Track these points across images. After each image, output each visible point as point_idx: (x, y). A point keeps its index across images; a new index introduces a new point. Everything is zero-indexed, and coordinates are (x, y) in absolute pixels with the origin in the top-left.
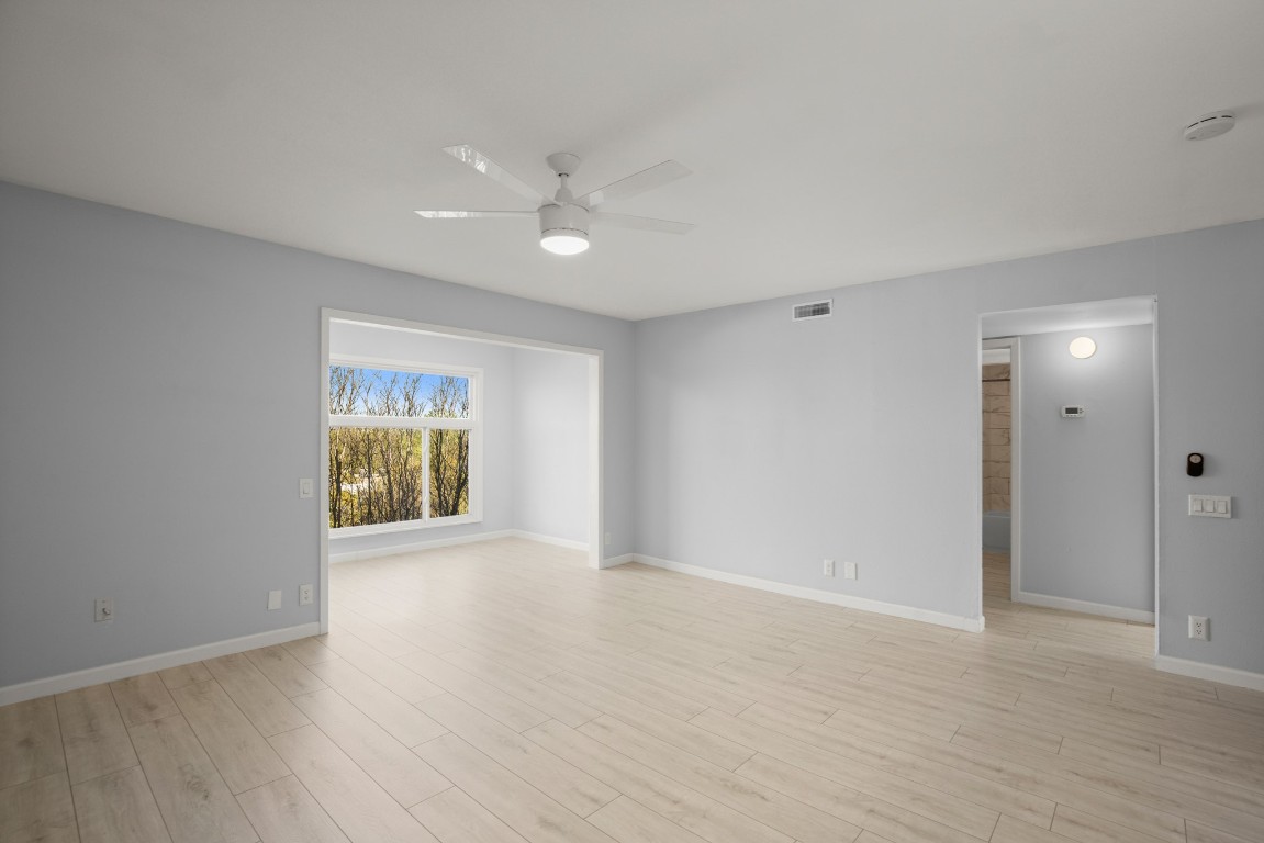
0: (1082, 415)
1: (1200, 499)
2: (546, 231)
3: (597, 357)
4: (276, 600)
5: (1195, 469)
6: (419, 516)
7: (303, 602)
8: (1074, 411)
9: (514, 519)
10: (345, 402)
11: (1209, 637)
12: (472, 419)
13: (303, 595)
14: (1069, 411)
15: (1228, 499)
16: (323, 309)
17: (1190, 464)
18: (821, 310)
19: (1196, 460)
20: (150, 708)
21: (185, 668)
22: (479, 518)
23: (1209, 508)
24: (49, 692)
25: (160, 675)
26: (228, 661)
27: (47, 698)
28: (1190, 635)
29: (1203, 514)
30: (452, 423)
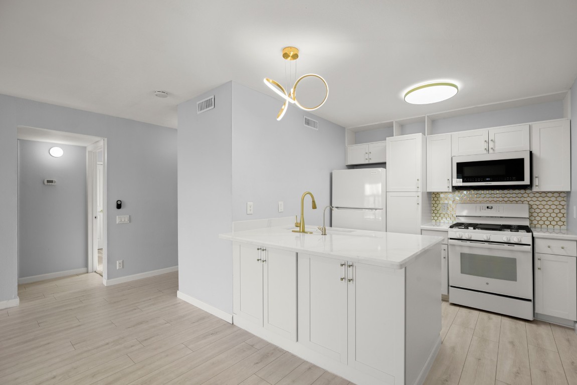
0: (55, 184)
1: (121, 217)
5: (119, 206)
8: (52, 182)
11: (123, 267)
14: (48, 181)
15: (128, 216)
17: (117, 204)
19: (119, 203)
23: (123, 220)
28: (118, 268)
29: (122, 222)
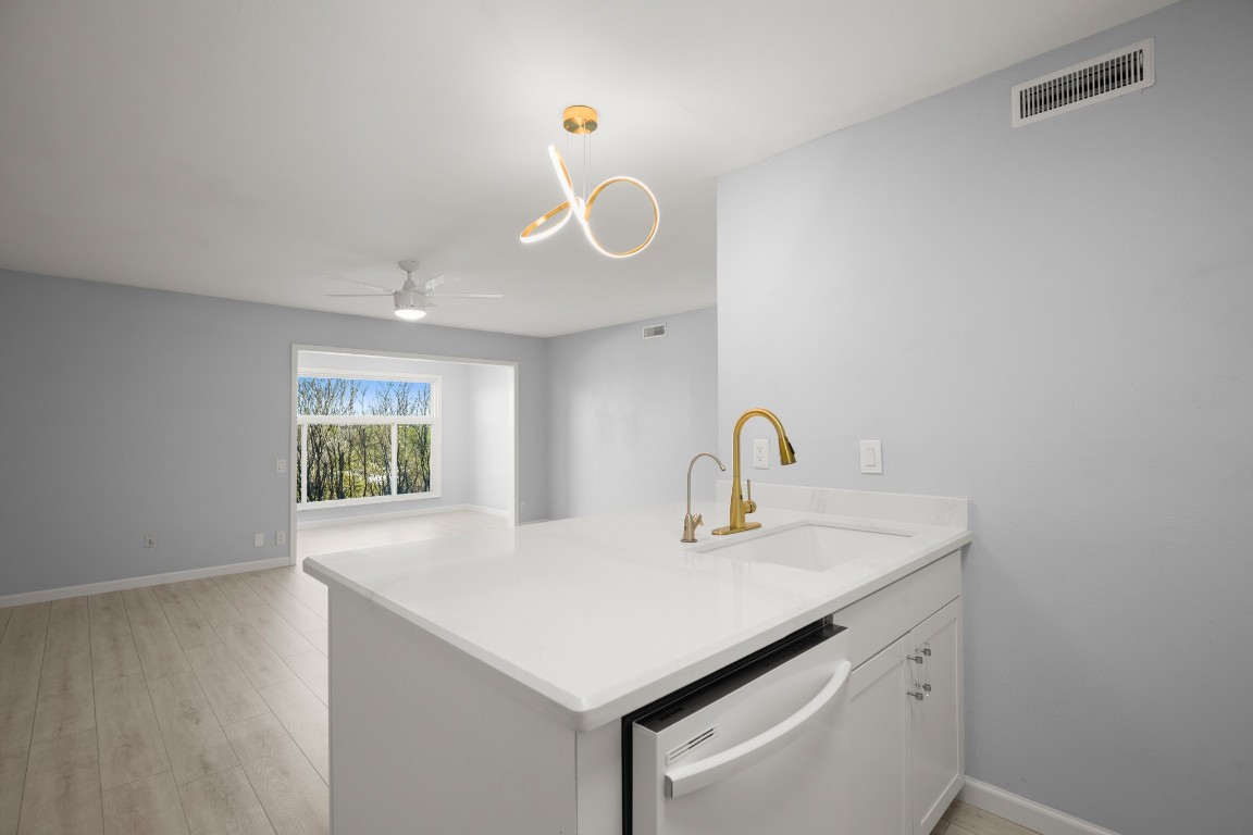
2: (397, 307)
3: (513, 368)
4: (259, 540)
6: (390, 493)
7: (278, 542)
9: (468, 495)
10: (346, 404)
12: (434, 416)
13: (278, 540)
16: (294, 346)
18: (659, 331)
20: (174, 597)
21: (199, 581)
22: (439, 495)
24: (118, 589)
25: (183, 583)
26: (226, 578)
27: (117, 592)
30: (415, 419)
